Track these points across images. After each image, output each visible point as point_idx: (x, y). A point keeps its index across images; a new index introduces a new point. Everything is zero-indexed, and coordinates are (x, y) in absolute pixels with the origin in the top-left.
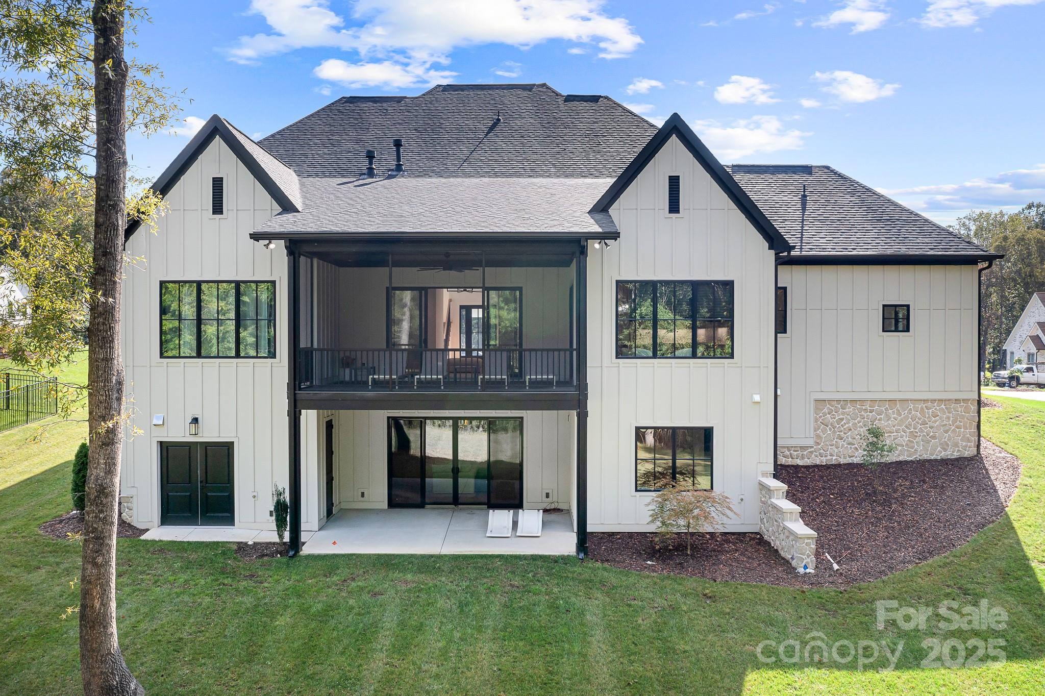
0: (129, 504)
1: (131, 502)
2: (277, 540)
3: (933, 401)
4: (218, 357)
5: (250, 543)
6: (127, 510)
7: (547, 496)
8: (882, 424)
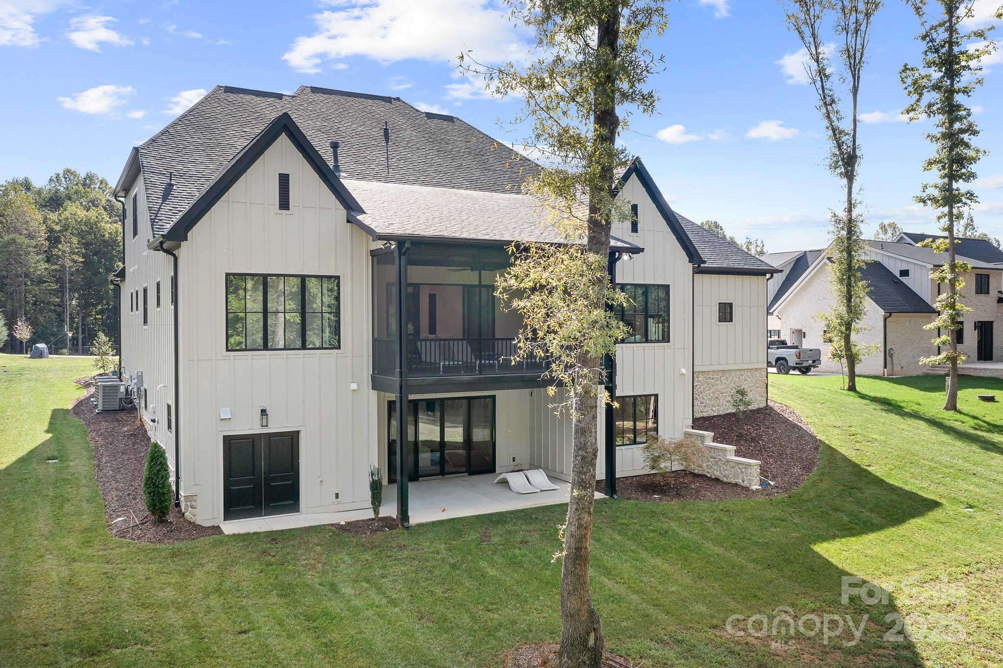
0: (193, 503)
1: (195, 501)
2: (373, 516)
3: (744, 370)
4: (285, 349)
5: (343, 523)
6: (190, 509)
7: (514, 459)
8: (745, 386)
